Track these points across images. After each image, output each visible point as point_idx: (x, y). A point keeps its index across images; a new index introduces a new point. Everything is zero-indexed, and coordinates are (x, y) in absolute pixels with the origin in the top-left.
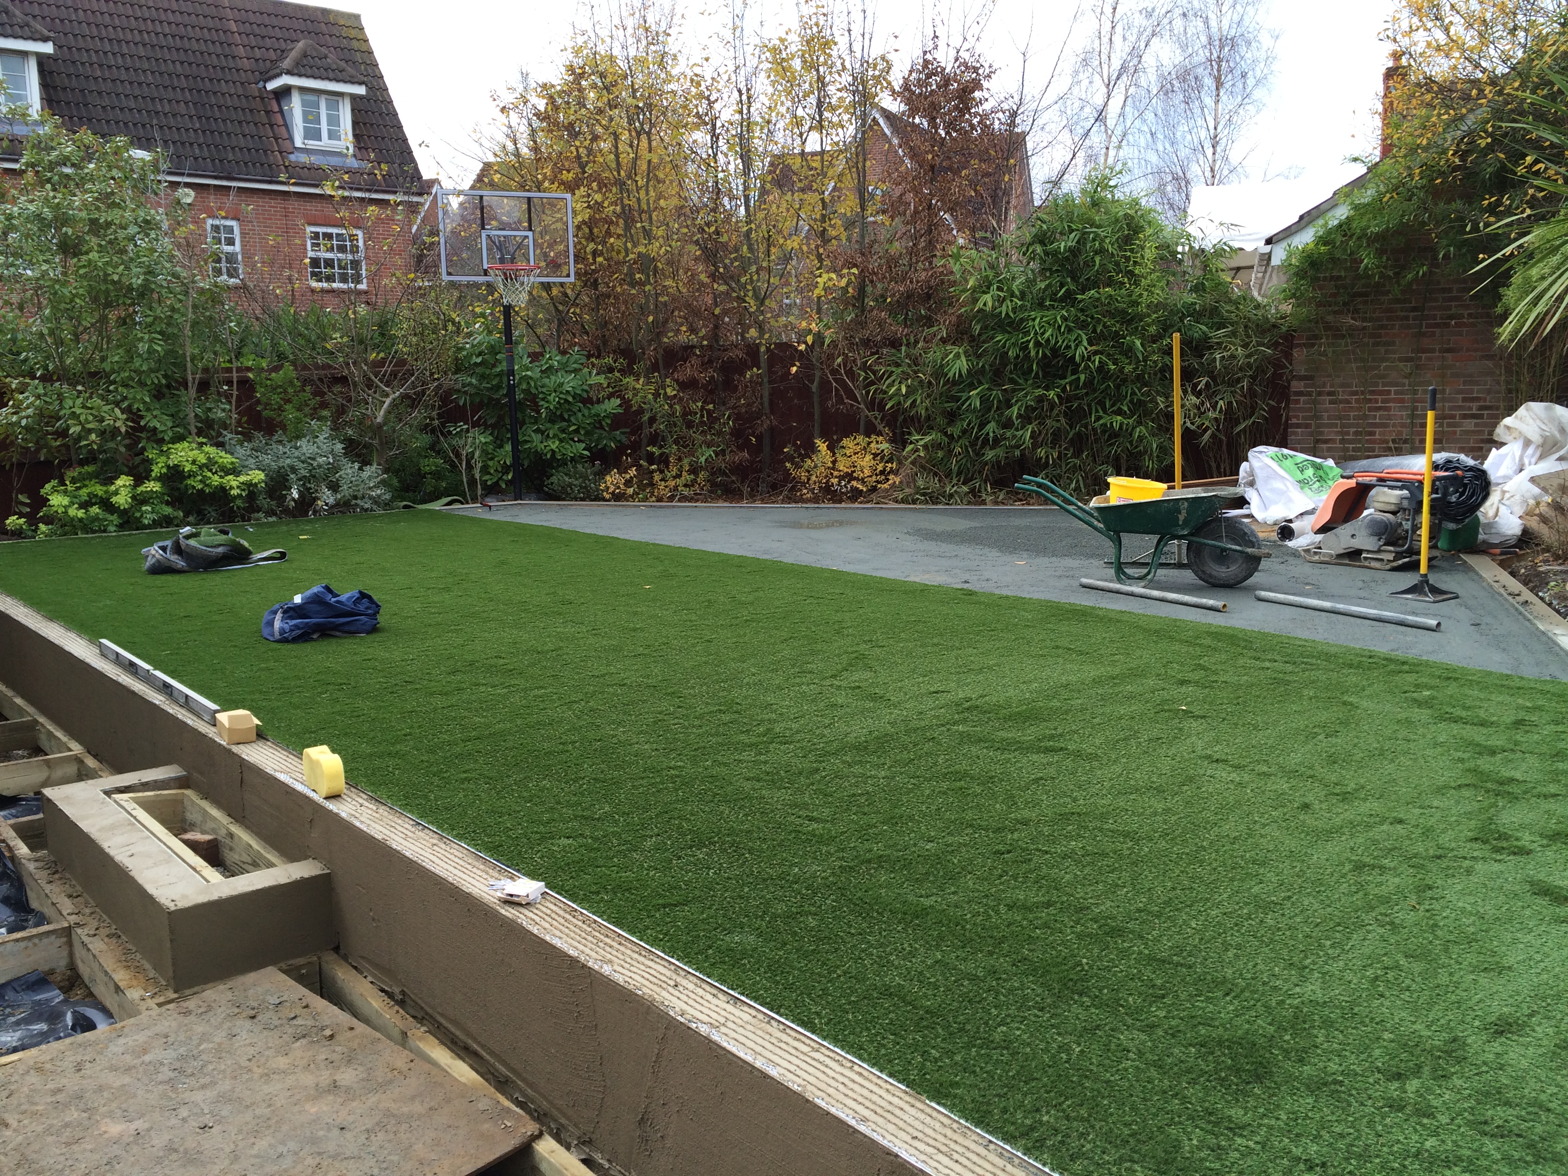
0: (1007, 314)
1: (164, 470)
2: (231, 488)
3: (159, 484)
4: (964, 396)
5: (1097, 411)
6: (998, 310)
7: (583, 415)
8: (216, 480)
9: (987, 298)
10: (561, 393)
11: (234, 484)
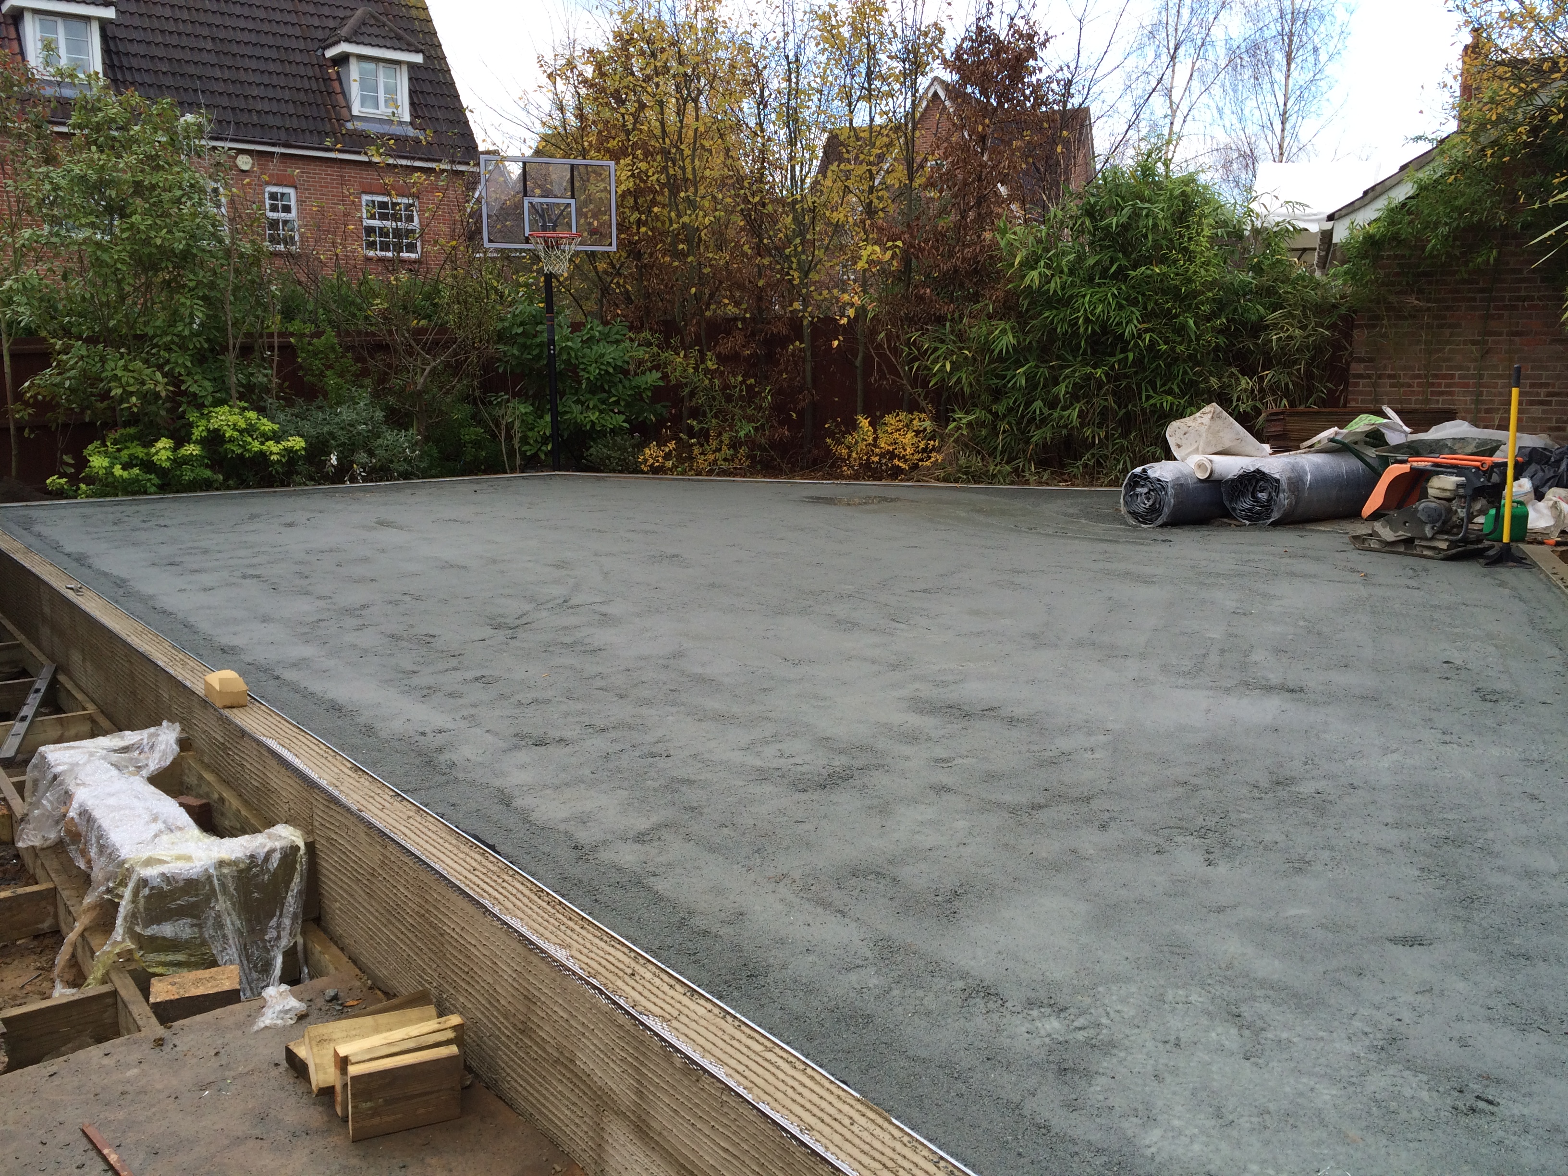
0: (1055, 291)
1: (204, 434)
2: (271, 453)
3: (198, 447)
4: (1009, 374)
5: (1147, 390)
6: (1046, 287)
7: (624, 387)
8: (256, 446)
9: (1034, 274)
10: (602, 364)
11: (275, 449)
